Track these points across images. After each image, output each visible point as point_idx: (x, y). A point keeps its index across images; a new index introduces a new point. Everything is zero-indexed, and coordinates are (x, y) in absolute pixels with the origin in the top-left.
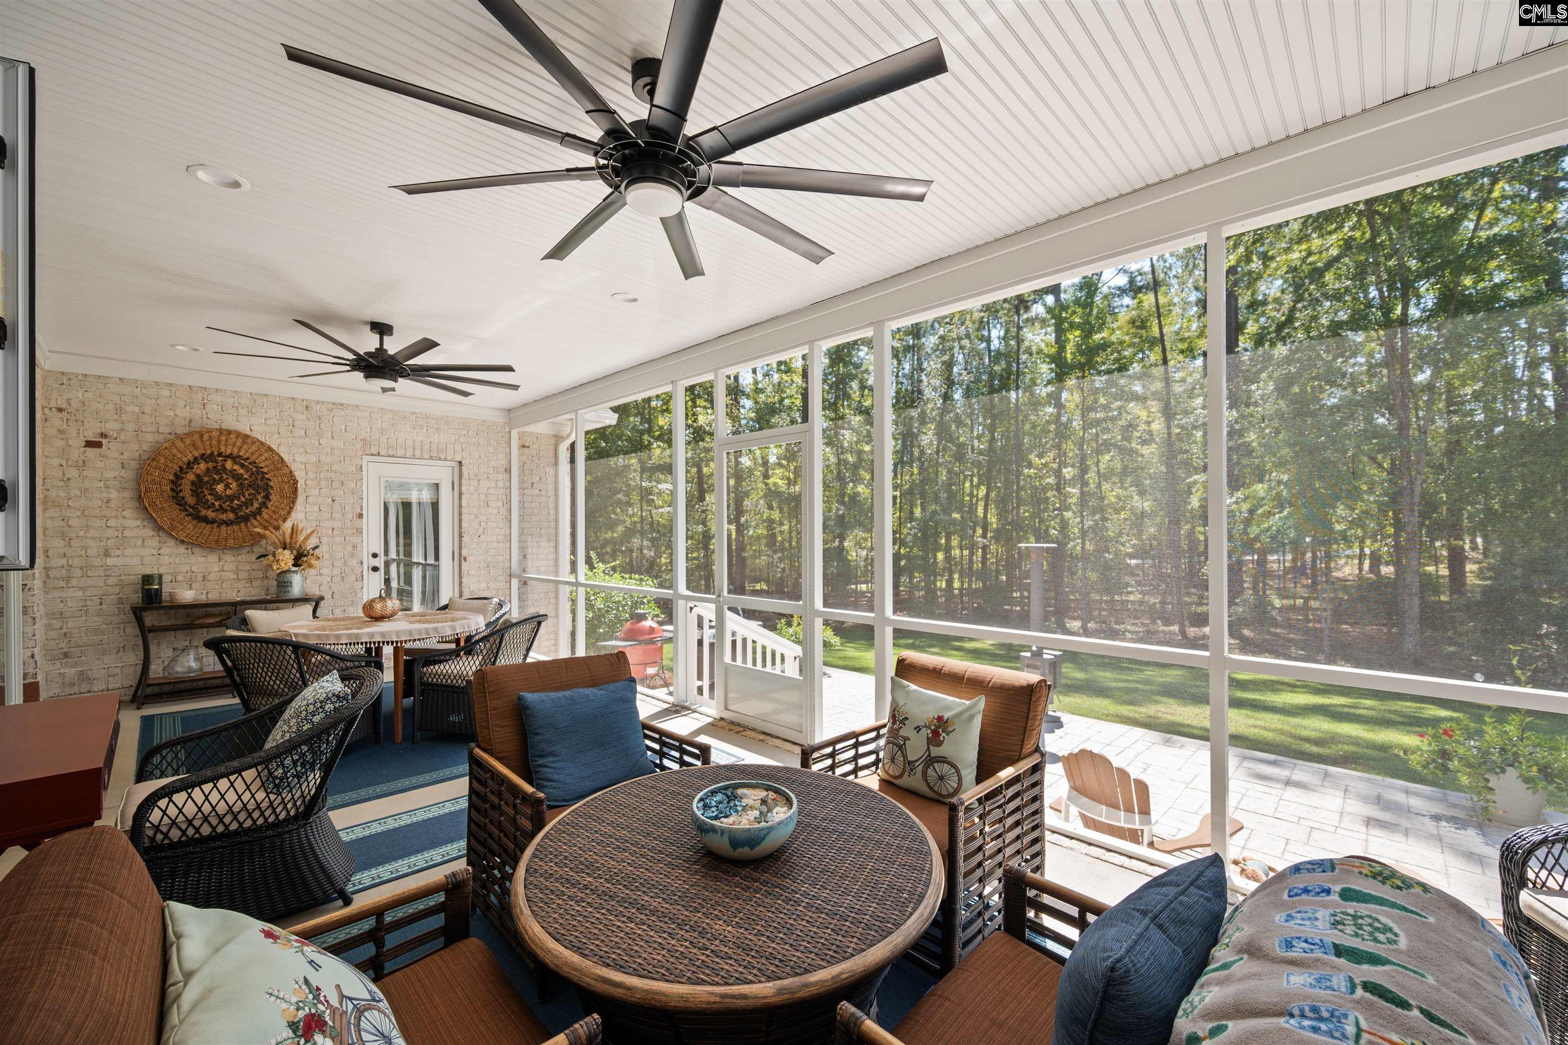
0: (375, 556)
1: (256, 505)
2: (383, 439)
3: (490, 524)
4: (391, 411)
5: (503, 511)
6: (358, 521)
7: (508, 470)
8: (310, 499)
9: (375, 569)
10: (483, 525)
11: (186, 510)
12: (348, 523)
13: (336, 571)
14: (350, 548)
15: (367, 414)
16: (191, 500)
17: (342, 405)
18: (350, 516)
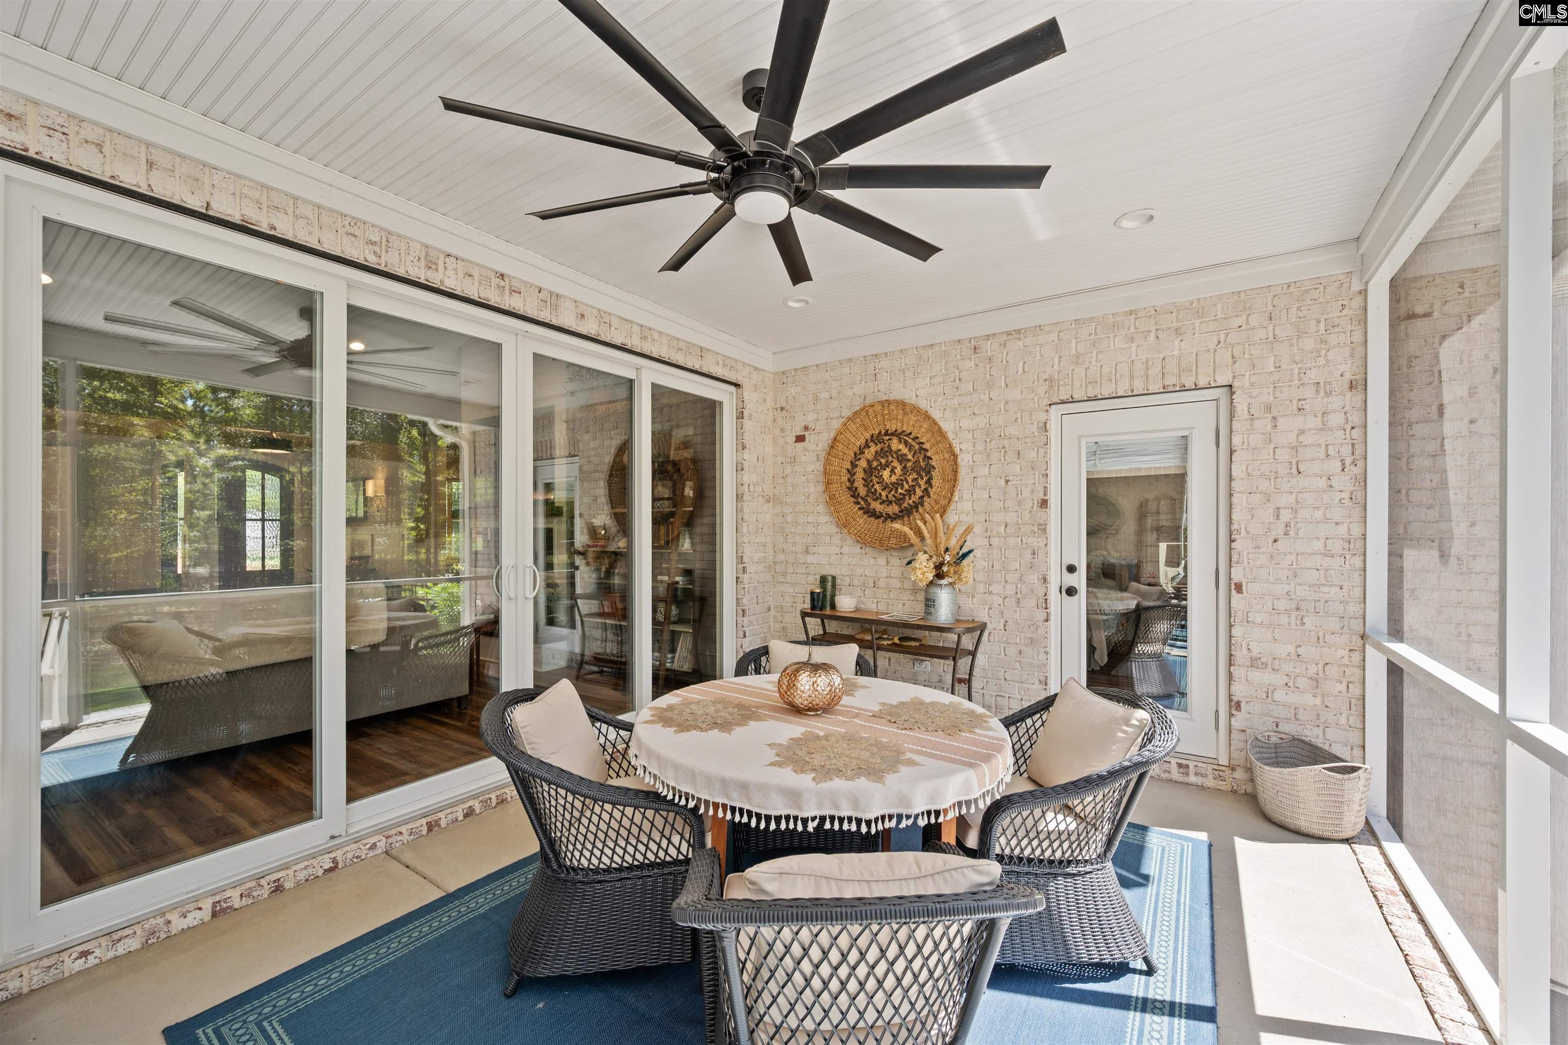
0: (1071, 569)
1: (919, 493)
2: (1080, 371)
3: (1302, 513)
4: (1091, 320)
5: (1343, 482)
6: (1040, 513)
7: (1359, 385)
8: (979, 481)
9: (1071, 592)
10: (1285, 515)
11: (858, 503)
12: (1026, 516)
13: (1010, 590)
14: (1028, 556)
15: (1054, 337)
16: (862, 491)
17: (1018, 331)
18: (1029, 504)
